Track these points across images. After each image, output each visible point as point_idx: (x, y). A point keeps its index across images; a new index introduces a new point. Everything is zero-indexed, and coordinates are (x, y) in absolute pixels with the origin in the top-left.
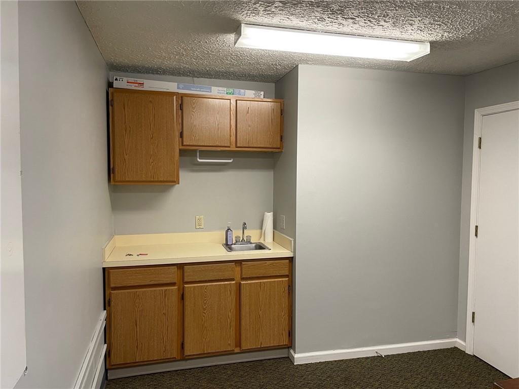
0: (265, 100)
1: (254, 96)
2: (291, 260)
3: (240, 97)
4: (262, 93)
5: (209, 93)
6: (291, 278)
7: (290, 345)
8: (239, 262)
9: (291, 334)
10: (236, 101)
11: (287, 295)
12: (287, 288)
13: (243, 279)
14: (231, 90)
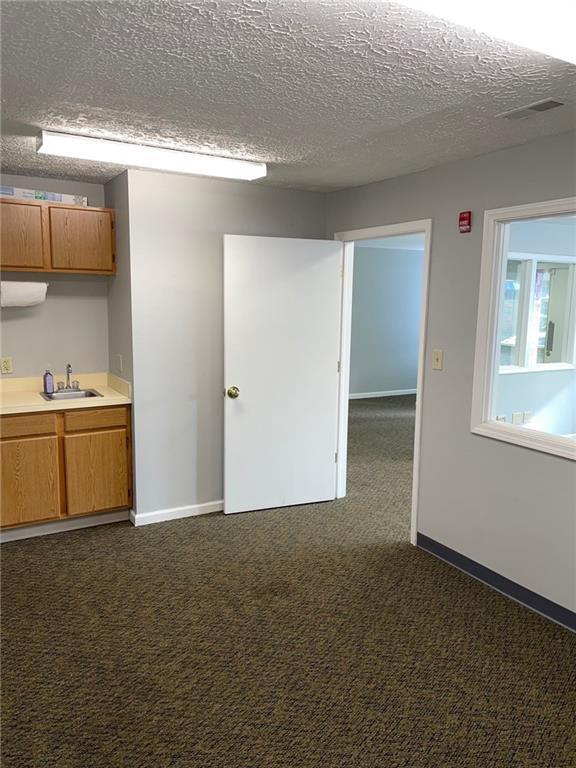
0: (89, 208)
1: (73, 203)
2: (129, 407)
3: (55, 203)
4: (85, 199)
5: (11, 197)
6: (128, 428)
7: (131, 506)
8: (62, 413)
9: (131, 493)
10: (49, 208)
11: (125, 448)
12: (124, 440)
13: (67, 432)
14: (41, 194)
